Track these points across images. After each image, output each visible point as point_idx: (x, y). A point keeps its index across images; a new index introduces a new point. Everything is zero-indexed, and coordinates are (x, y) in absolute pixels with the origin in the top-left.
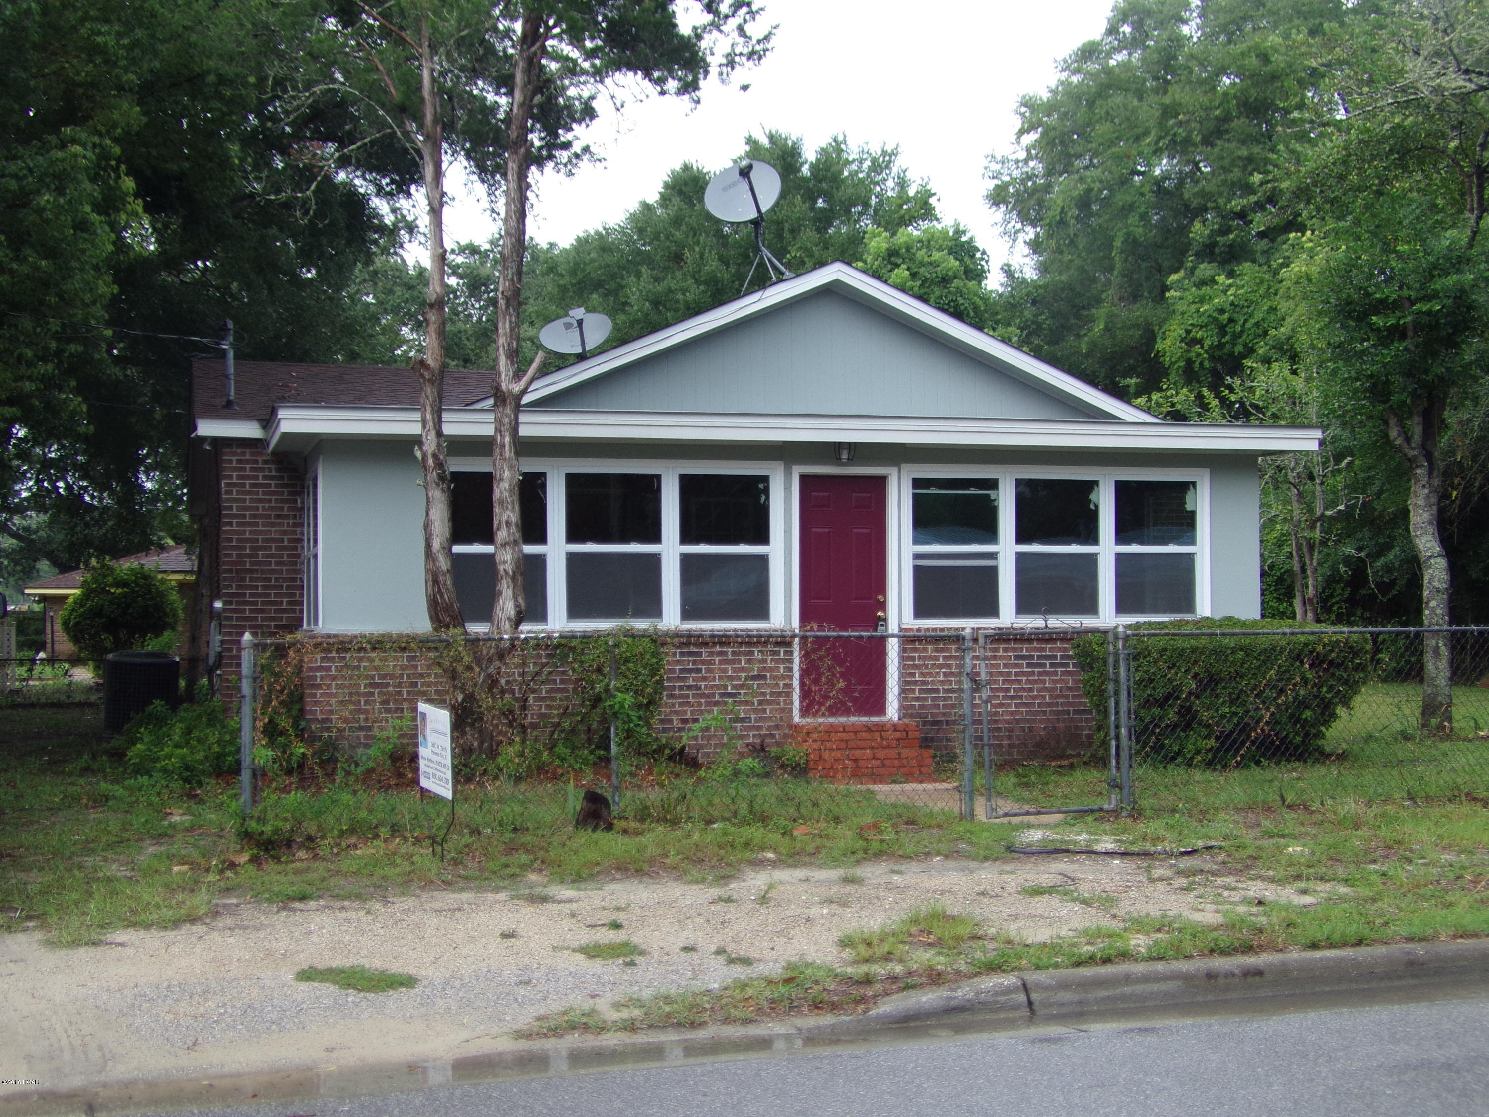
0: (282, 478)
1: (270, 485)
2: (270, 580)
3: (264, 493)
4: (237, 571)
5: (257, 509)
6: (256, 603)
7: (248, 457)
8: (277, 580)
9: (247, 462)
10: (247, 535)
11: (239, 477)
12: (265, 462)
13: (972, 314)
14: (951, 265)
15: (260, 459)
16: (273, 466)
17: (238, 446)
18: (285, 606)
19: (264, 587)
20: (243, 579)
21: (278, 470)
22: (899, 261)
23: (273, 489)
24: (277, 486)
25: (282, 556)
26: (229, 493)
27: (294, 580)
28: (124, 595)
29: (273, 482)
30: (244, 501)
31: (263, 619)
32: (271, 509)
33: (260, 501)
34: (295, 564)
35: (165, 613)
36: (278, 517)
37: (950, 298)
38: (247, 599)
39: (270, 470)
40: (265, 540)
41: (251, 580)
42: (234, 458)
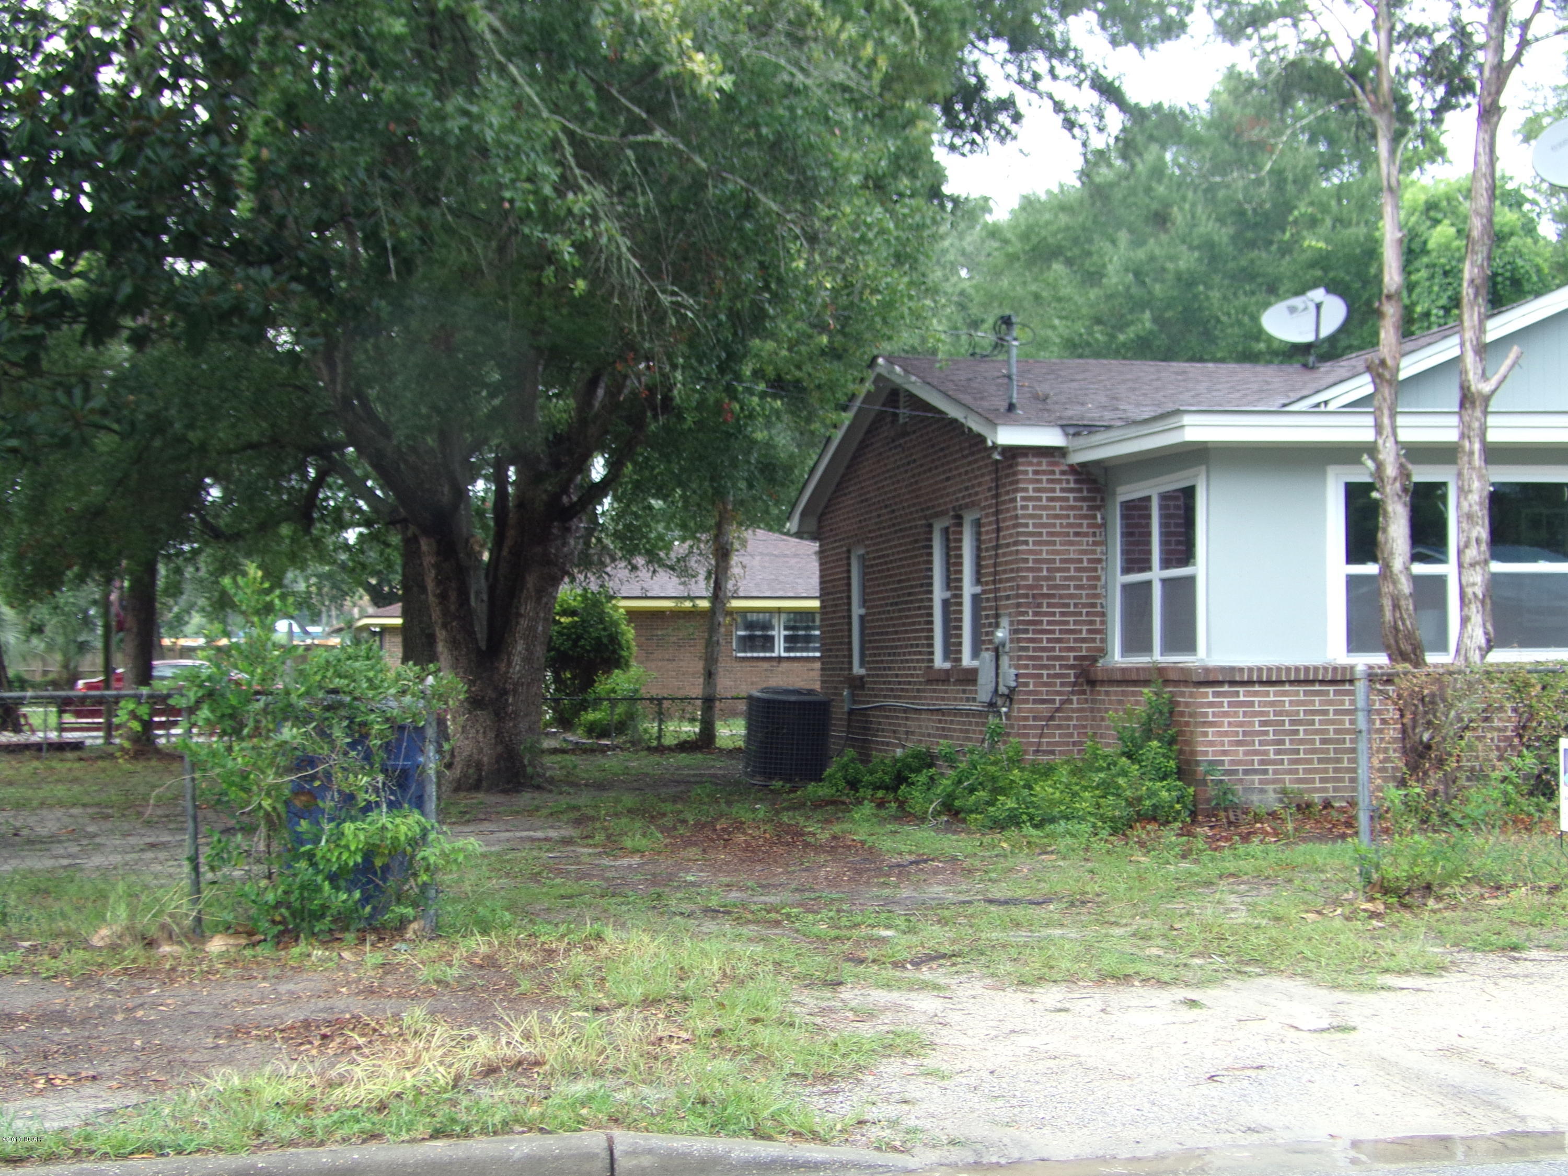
0: (1080, 490)
1: (1067, 499)
2: (1068, 605)
3: (1061, 508)
4: (1034, 596)
5: (1054, 525)
6: (1053, 632)
7: (1044, 467)
8: (1076, 605)
9: (1044, 472)
10: (1044, 556)
11: (1035, 490)
12: (1063, 473)
13: (1535, 278)
14: (1506, 219)
15: (1057, 470)
16: (1071, 478)
17: (1034, 456)
18: (1084, 635)
19: (1063, 614)
20: (1039, 605)
21: (1076, 481)
22: (1439, 216)
23: (1072, 503)
24: (1075, 499)
25: (1081, 579)
26: (1024, 508)
27: (1093, 605)
28: (574, 625)
29: (1071, 495)
30: (1041, 517)
31: (1061, 650)
32: (1070, 525)
33: (1057, 516)
34: (1095, 587)
35: (620, 645)
36: (1077, 534)
37: (1506, 259)
38: (1045, 627)
39: (1068, 481)
40: (1063, 561)
41: (1049, 605)
42: (1030, 469)
